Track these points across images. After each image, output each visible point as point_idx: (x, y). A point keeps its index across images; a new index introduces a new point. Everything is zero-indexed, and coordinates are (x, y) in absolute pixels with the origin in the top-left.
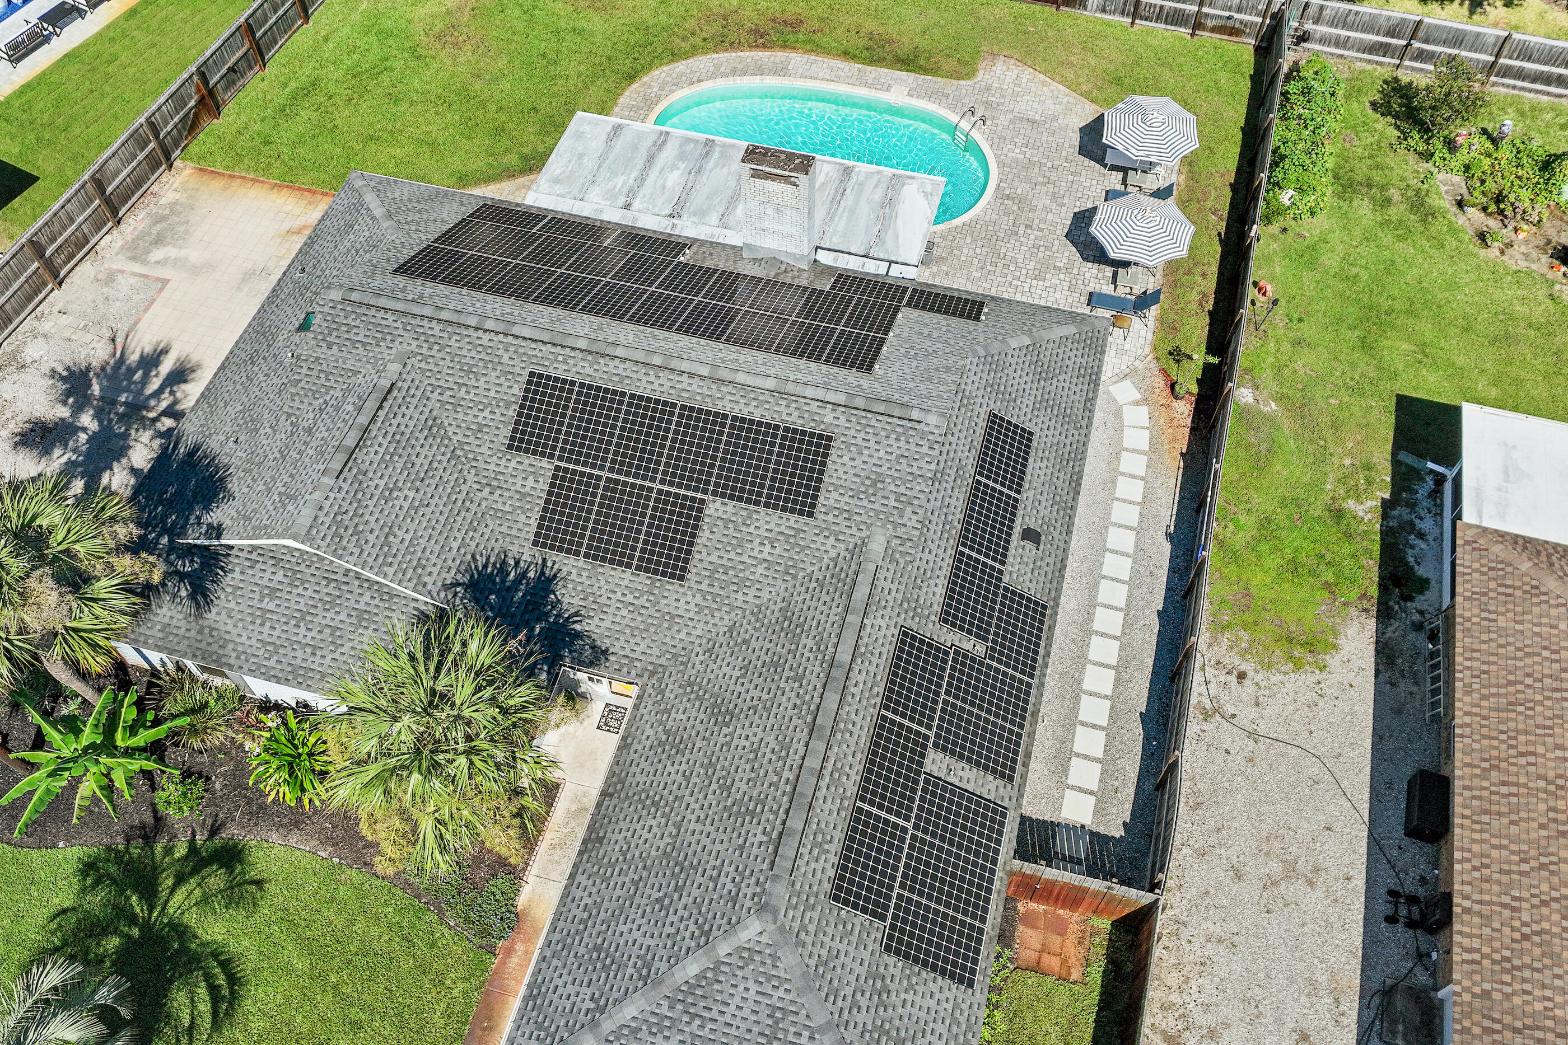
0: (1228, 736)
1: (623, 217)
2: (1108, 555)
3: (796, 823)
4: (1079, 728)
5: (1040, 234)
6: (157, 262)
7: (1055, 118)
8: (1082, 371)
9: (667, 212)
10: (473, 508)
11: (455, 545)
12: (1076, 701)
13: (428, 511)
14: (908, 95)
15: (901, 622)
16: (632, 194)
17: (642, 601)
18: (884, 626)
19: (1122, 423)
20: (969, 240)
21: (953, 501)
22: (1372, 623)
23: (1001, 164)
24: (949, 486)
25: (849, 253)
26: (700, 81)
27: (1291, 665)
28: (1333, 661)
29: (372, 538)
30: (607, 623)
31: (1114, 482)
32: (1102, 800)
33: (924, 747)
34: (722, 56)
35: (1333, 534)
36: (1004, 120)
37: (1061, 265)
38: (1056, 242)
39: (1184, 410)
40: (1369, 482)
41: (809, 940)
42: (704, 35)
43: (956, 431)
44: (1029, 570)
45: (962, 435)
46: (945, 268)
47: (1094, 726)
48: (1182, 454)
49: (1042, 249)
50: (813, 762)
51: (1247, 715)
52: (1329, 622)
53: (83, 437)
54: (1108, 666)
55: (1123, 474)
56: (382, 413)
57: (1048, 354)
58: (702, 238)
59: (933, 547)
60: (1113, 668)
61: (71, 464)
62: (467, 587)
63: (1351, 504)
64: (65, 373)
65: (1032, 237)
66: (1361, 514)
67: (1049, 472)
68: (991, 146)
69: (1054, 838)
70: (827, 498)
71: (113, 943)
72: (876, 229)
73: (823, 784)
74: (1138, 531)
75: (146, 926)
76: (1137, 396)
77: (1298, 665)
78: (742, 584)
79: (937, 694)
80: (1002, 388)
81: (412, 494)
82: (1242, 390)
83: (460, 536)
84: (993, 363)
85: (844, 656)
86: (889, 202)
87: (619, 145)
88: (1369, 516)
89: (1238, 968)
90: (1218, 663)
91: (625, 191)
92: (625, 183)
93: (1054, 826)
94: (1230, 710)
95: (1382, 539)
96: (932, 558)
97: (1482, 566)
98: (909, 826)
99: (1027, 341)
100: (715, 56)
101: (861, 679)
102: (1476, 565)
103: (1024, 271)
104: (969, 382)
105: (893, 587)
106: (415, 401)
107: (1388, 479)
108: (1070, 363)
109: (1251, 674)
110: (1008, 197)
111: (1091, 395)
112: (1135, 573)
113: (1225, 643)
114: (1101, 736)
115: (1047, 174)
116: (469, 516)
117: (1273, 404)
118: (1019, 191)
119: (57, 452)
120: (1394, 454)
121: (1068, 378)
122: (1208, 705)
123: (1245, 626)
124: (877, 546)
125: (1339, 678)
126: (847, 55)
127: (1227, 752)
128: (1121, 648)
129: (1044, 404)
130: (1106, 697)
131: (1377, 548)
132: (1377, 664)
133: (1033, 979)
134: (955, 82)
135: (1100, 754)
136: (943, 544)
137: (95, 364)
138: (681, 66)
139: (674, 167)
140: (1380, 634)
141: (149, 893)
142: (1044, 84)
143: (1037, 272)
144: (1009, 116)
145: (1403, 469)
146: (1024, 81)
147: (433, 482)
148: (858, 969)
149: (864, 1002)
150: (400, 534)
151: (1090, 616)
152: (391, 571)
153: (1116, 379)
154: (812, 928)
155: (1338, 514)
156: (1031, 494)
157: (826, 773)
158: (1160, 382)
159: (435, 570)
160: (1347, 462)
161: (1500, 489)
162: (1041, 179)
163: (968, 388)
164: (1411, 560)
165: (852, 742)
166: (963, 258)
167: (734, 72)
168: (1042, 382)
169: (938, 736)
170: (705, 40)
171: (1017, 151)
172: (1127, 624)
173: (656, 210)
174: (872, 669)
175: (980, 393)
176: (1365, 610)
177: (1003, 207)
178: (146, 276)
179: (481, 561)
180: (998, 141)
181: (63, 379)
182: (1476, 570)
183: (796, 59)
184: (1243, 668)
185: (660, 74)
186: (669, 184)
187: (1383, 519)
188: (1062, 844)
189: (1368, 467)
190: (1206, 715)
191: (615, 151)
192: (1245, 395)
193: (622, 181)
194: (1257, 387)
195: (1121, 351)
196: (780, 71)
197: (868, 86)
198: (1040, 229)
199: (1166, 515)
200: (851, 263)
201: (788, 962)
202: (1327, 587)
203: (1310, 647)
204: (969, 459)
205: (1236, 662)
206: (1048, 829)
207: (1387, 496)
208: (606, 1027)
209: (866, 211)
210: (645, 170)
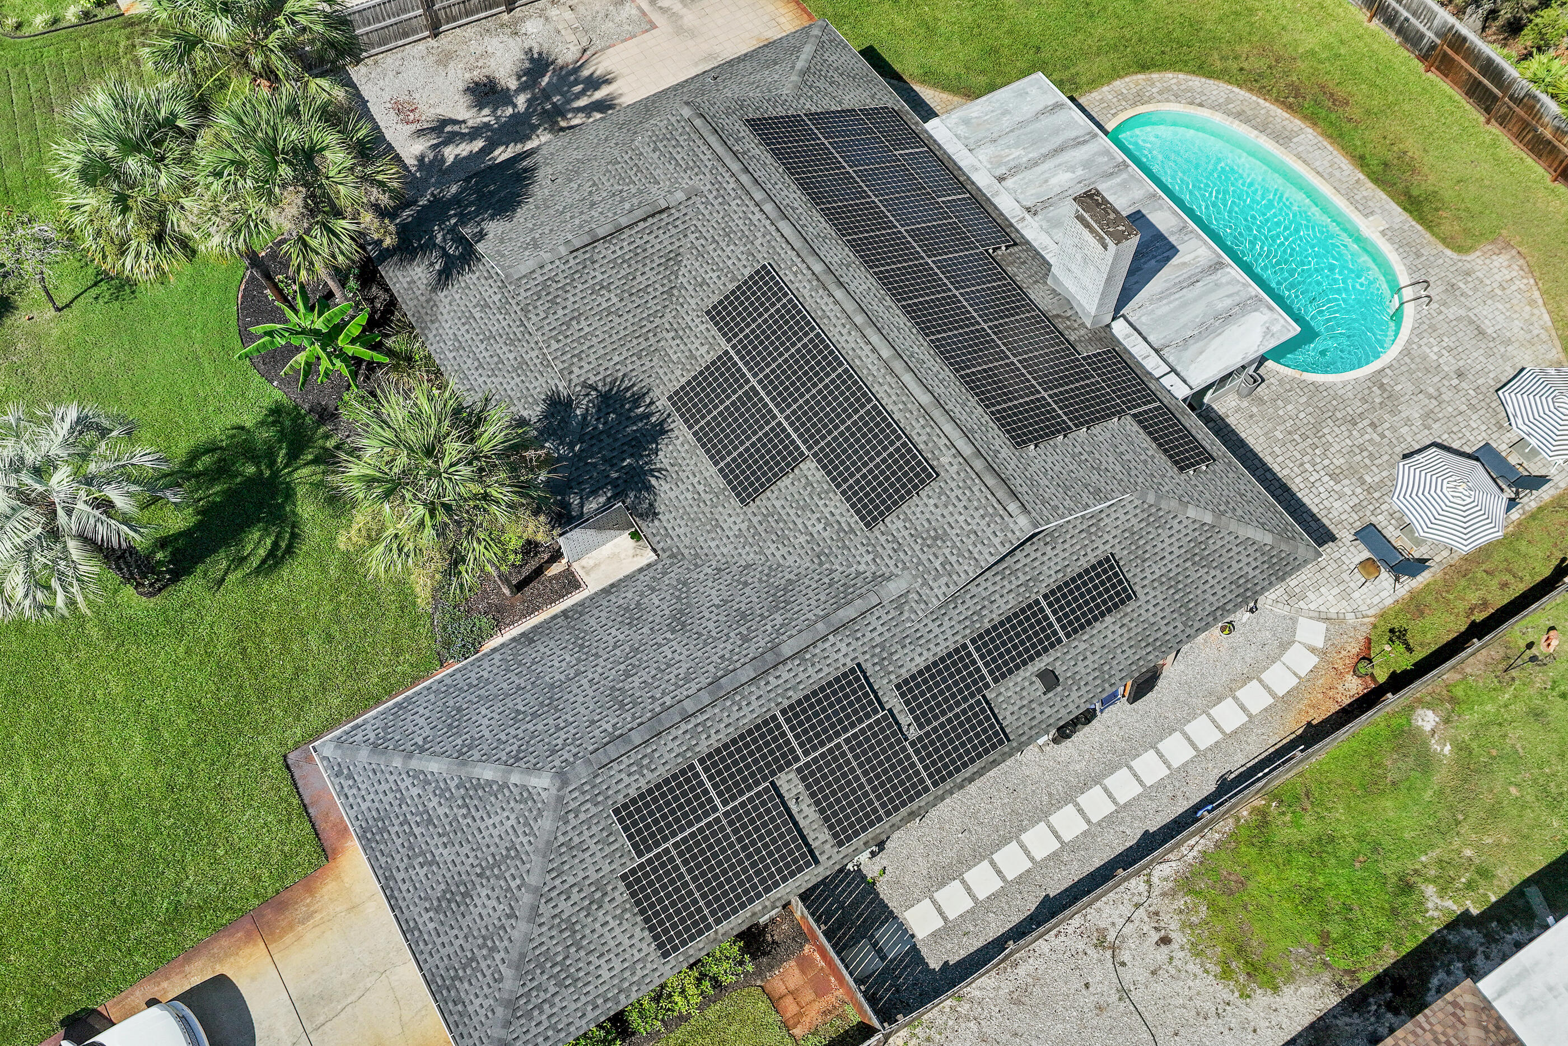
0: (1101, 974)
1: (989, 186)
2: (1152, 752)
3: (636, 736)
4: (986, 863)
5: (1378, 439)
6: (661, 8)
7: (1508, 342)
8: (1242, 581)
9: (1028, 204)
10: (652, 340)
11: (616, 359)
12: (1005, 841)
13: (617, 320)
14: (1383, 233)
15: (861, 660)
16: (1015, 170)
17: (707, 497)
18: (844, 651)
19: (1281, 655)
20: (1304, 399)
21: (1000, 602)
22: (1333, 1000)
23: (1406, 352)
24: (1008, 587)
25: (1145, 339)
26: (1201, 105)
27: (1219, 969)
28: (1262, 998)
29: (560, 313)
30: (672, 495)
31: (1220, 699)
32: (949, 929)
33: (789, 764)
34: (1242, 94)
35: (1380, 898)
36: (1453, 312)
37: (1367, 478)
38: (1386, 457)
39: (1353, 687)
40: (1470, 886)
41: (573, 822)
42: (1245, 65)
43: (1059, 547)
44: (1019, 704)
45: (1062, 555)
46: (1255, 410)
47: (999, 872)
48: (1309, 723)
49: (1365, 454)
50: (690, 706)
51: (1135, 973)
52: (1294, 966)
53: (510, 111)
54: (1058, 837)
55: (1235, 699)
56: (642, 225)
57: (1220, 543)
58: (1035, 244)
59: (947, 624)
60: (1062, 842)
61: (487, 125)
62: (600, 394)
63: (1430, 890)
64: (536, 56)
65: (1367, 437)
66: (1430, 905)
67: (1119, 641)
68: (1414, 329)
69: (882, 924)
70: (894, 523)
71: (251, 470)
72: (1190, 333)
73: (684, 727)
74: (1200, 754)
75: (275, 474)
76: (1320, 644)
77: (1226, 974)
78: (782, 539)
79: (838, 734)
80: (1142, 542)
81: (615, 300)
82: (1430, 713)
83: (625, 354)
84: (1154, 517)
85: (787, 650)
86: (1228, 317)
87: (1047, 121)
88: (1436, 914)
90: (1157, 914)
91: (1012, 164)
92: (1018, 157)
93: (891, 915)
94: (1125, 956)
95: (1425, 942)
96: (937, 631)
97: (1444, 1034)
98: (722, 809)
99: (1208, 518)
100: (1237, 90)
101: (786, 676)
102: (1439, 1028)
103: (1326, 462)
104: (1113, 516)
105: (880, 629)
106: (674, 231)
107: (1493, 899)
108: (1235, 566)
109: (1174, 946)
110: (1382, 386)
111: (1229, 607)
112: (1160, 785)
113: (1180, 903)
114: (997, 884)
115: (1443, 390)
116: (644, 345)
117: (1447, 748)
118: (1398, 388)
119: (486, 111)
120: (1528, 882)
121: (1220, 576)
122: (1111, 937)
123: (1211, 905)
124: (894, 588)
125: (1251, 1016)
126: (1361, 161)
127: (1087, 986)
128: (1085, 834)
129: (1172, 582)
130: (1032, 859)
131: (1410, 945)
132: (1300, 1035)
133: (763, 1005)
134: (1441, 247)
135: (982, 896)
136: (958, 627)
137: (560, 62)
138: (1196, 82)
139: (1072, 169)
140: (1331, 1015)
141: (293, 456)
142: (1532, 303)
143: (1337, 471)
144: (1462, 312)
145: (1520, 903)
146: (1514, 288)
147: (638, 302)
148: (592, 871)
149: (575, 897)
150: (583, 324)
151: (1085, 787)
152: (555, 345)
153: (1312, 614)
154: (583, 817)
155: (1406, 887)
156: (1082, 646)
157: (694, 721)
158: (1354, 648)
159: (587, 367)
160: (1468, 852)
161: (1551, 989)
162: (1431, 390)
163: (1107, 520)
164: (1435, 982)
165: (735, 715)
166: (1281, 413)
167: (1239, 116)
168: (1189, 564)
169: (807, 765)
170: (1241, 69)
171: (1436, 349)
172: (1109, 820)
173: (1021, 197)
174: (802, 676)
175: (1114, 532)
176: (1340, 985)
177: (1366, 392)
178: (644, 14)
179: (627, 383)
180: (1424, 328)
181: (532, 60)
182: (1433, 1033)
183: (1308, 135)
184: (1173, 935)
185: (1171, 78)
186: (1053, 181)
187: (1447, 927)
188: (884, 935)
189: (1484, 873)
190: (1101, 943)
191: (1038, 125)
192: (1427, 720)
193: (1018, 154)
194: (1447, 721)
195: (1346, 595)
196: (1282, 138)
197: (1351, 200)
198: (1383, 436)
199: (1238, 761)
200: (1138, 349)
201: (546, 824)
202: (1325, 937)
203: (1253, 971)
204: (1050, 578)
205: (1173, 926)
206: (884, 914)
207: (1475, 911)
208: (414, 764)
209: (1197, 311)
210: (1046, 157)
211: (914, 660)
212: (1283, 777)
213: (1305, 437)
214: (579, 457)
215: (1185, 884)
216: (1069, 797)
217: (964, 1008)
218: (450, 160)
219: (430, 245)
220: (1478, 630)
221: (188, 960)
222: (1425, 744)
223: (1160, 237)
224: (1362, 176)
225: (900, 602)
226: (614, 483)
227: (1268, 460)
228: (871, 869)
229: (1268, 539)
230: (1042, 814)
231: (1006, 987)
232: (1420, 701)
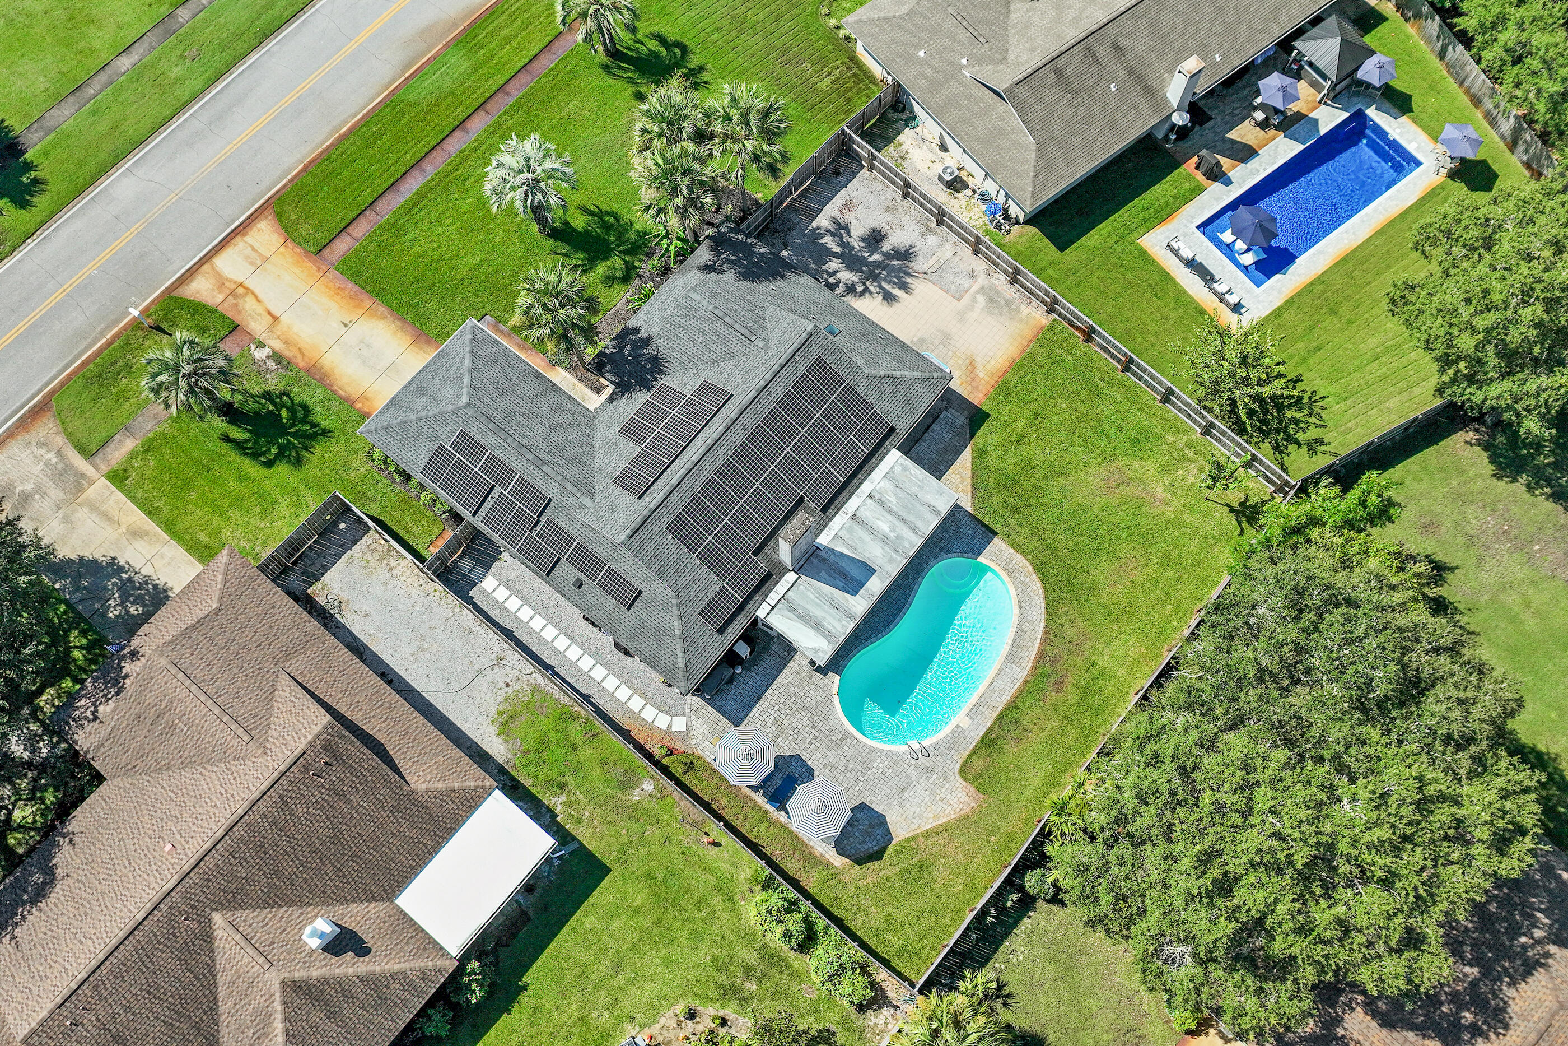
0: (486, 661)
1: (863, 492)
2: (594, 662)
3: (491, 426)
4: (521, 603)
6: (975, 298)
7: (901, 806)
9: (858, 515)
10: (690, 365)
11: (675, 355)
12: (533, 608)
13: (692, 346)
14: (958, 726)
15: (554, 500)
17: (621, 418)
18: (554, 492)
19: (663, 712)
20: (820, 699)
22: (500, 760)
23: (872, 750)
25: (788, 590)
26: (1020, 607)
27: (501, 710)
28: (493, 730)
30: (621, 405)
32: (488, 595)
33: (503, 488)
34: (1041, 629)
35: (554, 774)
36: (912, 772)
38: (796, 748)
39: (655, 749)
40: (571, 816)
41: (454, 417)
42: (1066, 626)
44: (564, 575)
45: (632, 569)
47: (519, 610)
48: (630, 731)
49: (795, 735)
50: (510, 440)
51: (489, 675)
52: (511, 742)
53: (866, 254)
54: (542, 631)
55: (633, 695)
56: (740, 335)
58: (831, 524)
59: (582, 530)
60: (540, 632)
61: (853, 248)
62: (656, 356)
63: (563, 798)
64: (911, 251)
65: (806, 735)
66: (556, 799)
67: (608, 609)
68: (891, 752)
69: (483, 568)
70: (617, 491)
71: (612, 238)
72: (800, 611)
73: (501, 442)
74: (599, 684)
75: (613, 249)
76: (674, 729)
77: (501, 713)
78: (606, 453)
79: (521, 503)
80: (653, 604)
81: (700, 340)
82: (652, 786)
83: (678, 357)
84: (666, 605)
85: (545, 468)
88: (553, 802)
89: (400, 607)
90: (519, 679)
91: (884, 500)
92: (890, 501)
93: (487, 571)
94: (496, 670)
96: (578, 527)
98: (477, 470)
99: (677, 632)
100: (1042, 625)
101: (535, 472)
103: (783, 717)
104: (658, 586)
105: (568, 503)
108: (663, 653)
109: (506, 690)
110: (843, 739)
112: (579, 669)
113: (526, 688)
114: (513, 610)
115: (854, 773)
116: (686, 363)
117: (637, 798)
118: (846, 748)
119: (862, 244)
120: (580, 842)
121: (655, 647)
122: (503, 662)
123: (529, 702)
124: (587, 501)
125: (484, 726)
126: (1012, 706)
127: (479, 657)
128: (547, 641)
130: (529, 622)
131: (534, 791)
132: (481, 748)
133: (437, 532)
134: (961, 761)
135: (506, 605)
136: (581, 535)
137: (912, 264)
138: (1040, 601)
140: (494, 761)
141: (626, 252)
142: (936, 817)
143: (779, 723)
144: (914, 779)
146: (945, 807)
147: (704, 351)
148: (439, 432)
149: (430, 431)
151: (568, 637)
153: (689, 723)
154: (457, 420)
155: (562, 786)
156: (598, 593)
157: (505, 445)
158: (677, 745)
159: (665, 344)
160: (587, 813)
162: (851, 766)
163: (655, 583)
165: (511, 458)
167: (1020, 631)
168: (653, 630)
169: (505, 495)
170: (1062, 626)
171: (881, 766)
172: (556, 650)
173: (862, 509)
174: (537, 478)
175: (651, 589)
177: (837, 731)
178: (967, 292)
179: (666, 364)
180: (894, 759)
181: (908, 250)
183: (1021, 673)
184: (511, 688)
185: (1036, 586)
186: (880, 523)
187: (547, 807)
188: (479, 570)
189: (579, 821)
190: (499, 659)
191: (919, 506)
192: (648, 786)
193: (892, 500)
194: (651, 795)
195: (705, 738)
196: (1011, 657)
197: (977, 706)
198: (810, 743)
199: (601, 702)
200: (781, 587)
201: (450, 407)
202: (528, 752)
203: (505, 724)
204: (620, 568)
205: (515, 686)
206: (487, 567)
207: (559, 819)
208: (468, 355)
209: (817, 612)
210: (897, 516)
211: (563, 523)
212: (599, 724)
213: (795, 703)
214: (627, 360)
215: (536, 689)
216: (562, 630)
217: (457, 609)
218: (822, 241)
219: (719, 254)
220: (706, 806)
221: (399, 319)
222: (635, 787)
223: (862, 585)
224: (1000, 709)
225: (582, 507)
226: (622, 380)
227: (774, 686)
228: (505, 556)
229: (681, 665)
230: (550, 620)
231: (470, 624)
232: (658, 781)
